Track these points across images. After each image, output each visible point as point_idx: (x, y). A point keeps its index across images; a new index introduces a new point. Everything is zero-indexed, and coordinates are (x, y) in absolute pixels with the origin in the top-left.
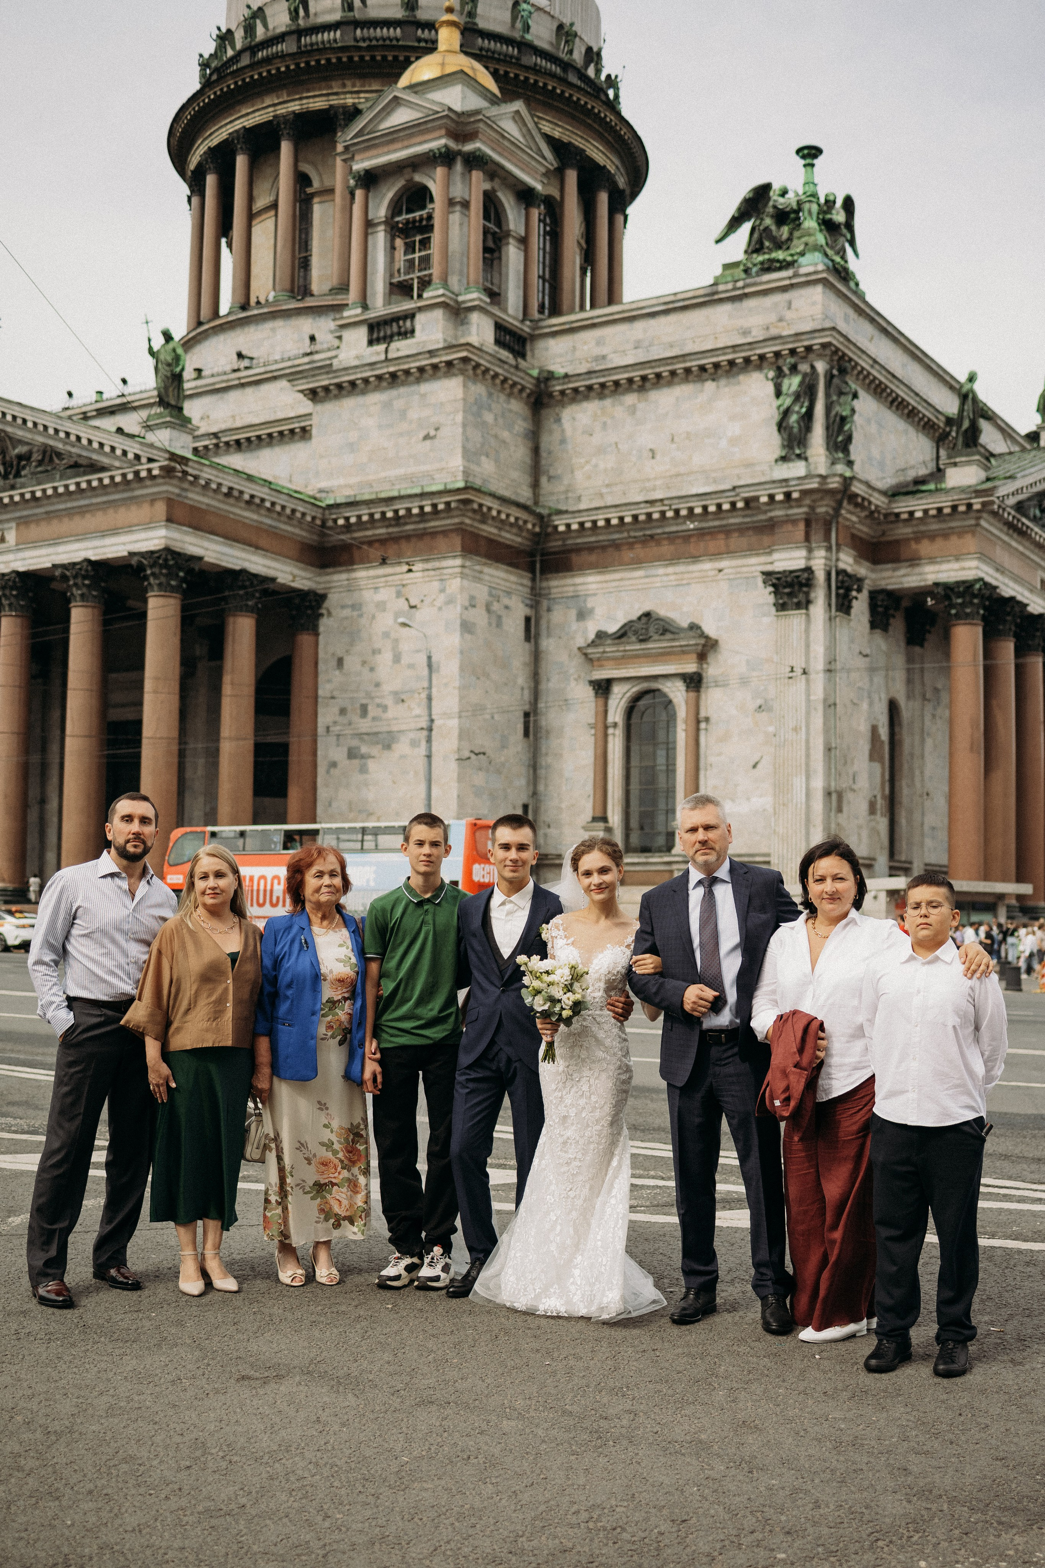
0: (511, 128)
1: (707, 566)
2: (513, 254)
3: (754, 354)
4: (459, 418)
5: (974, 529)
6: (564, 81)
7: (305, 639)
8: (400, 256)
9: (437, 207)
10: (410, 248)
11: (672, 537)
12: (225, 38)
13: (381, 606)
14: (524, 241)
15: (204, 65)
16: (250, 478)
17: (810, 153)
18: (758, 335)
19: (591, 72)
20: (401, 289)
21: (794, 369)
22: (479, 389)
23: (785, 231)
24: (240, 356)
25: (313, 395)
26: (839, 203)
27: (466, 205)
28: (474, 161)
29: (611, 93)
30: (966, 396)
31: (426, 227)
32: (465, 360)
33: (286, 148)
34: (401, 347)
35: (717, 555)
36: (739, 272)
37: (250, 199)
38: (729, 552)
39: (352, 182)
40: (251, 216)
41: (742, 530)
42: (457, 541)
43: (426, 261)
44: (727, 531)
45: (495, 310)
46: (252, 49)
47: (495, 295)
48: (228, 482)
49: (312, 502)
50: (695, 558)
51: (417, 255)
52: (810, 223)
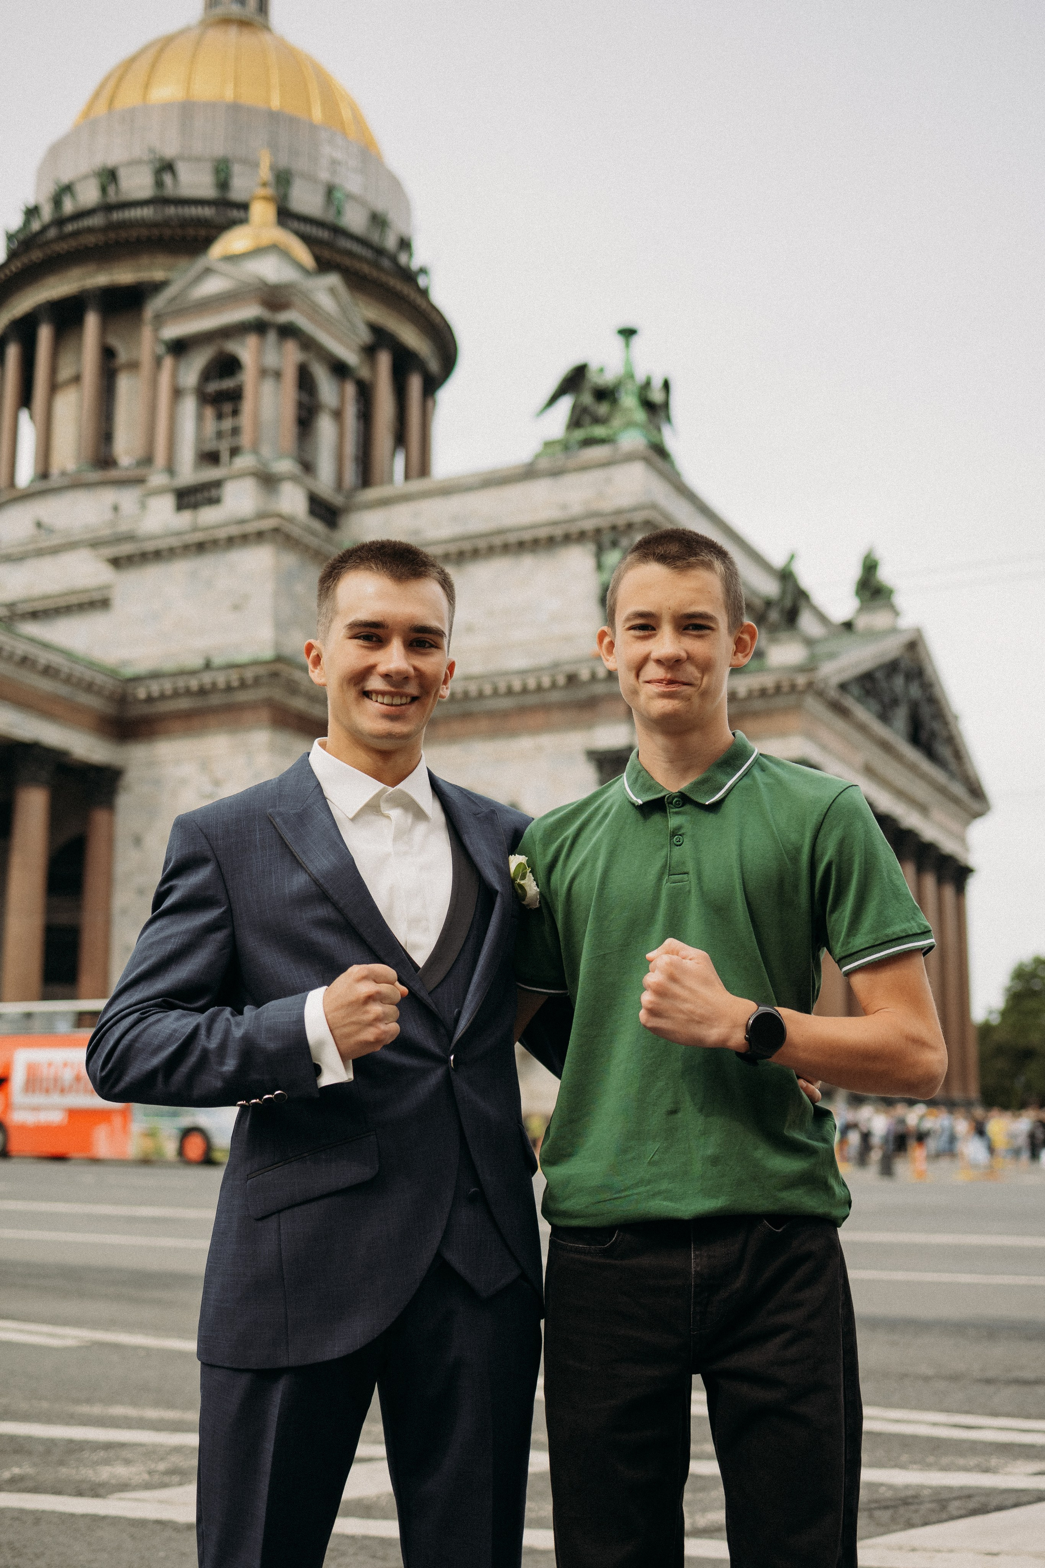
0: (326, 302)
1: (525, 743)
2: (325, 427)
3: (574, 529)
4: (269, 587)
5: (798, 708)
6: (376, 265)
7: (100, 817)
8: (210, 425)
9: (248, 377)
10: (220, 416)
11: (491, 714)
12: (32, 212)
13: (184, 782)
14: (338, 415)
15: (10, 237)
16: (46, 646)
17: (628, 333)
18: (576, 509)
19: (403, 259)
20: (210, 458)
21: (614, 544)
22: (290, 560)
23: (603, 409)
24: (39, 525)
25: (116, 562)
26: (657, 383)
27: (278, 375)
28: (288, 332)
29: (422, 281)
30: (786, 576)
31: (235, 396)
32: (276, 530)
33: (92, 322)
34: (209, 516)
35: (535, 731)
36: (558, 448)
37: (54, 370)
38: (548, 728)
39: (161, 349)
40: (54, 388)
41: (563, 706)
42: (264, 714)
43: (236, 431)
44: (546, 708)
45: (309, 481)
46: (60, 221)
47: (308, 467)
48: (21, 648)
49: (112, 673)
50: (513, 733)
51: (227, 424)
52: (629, 401)
